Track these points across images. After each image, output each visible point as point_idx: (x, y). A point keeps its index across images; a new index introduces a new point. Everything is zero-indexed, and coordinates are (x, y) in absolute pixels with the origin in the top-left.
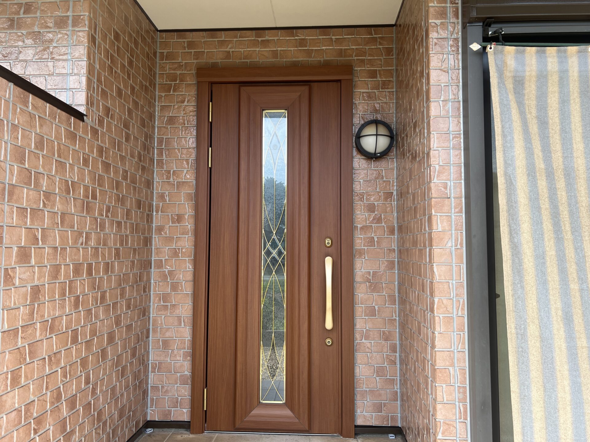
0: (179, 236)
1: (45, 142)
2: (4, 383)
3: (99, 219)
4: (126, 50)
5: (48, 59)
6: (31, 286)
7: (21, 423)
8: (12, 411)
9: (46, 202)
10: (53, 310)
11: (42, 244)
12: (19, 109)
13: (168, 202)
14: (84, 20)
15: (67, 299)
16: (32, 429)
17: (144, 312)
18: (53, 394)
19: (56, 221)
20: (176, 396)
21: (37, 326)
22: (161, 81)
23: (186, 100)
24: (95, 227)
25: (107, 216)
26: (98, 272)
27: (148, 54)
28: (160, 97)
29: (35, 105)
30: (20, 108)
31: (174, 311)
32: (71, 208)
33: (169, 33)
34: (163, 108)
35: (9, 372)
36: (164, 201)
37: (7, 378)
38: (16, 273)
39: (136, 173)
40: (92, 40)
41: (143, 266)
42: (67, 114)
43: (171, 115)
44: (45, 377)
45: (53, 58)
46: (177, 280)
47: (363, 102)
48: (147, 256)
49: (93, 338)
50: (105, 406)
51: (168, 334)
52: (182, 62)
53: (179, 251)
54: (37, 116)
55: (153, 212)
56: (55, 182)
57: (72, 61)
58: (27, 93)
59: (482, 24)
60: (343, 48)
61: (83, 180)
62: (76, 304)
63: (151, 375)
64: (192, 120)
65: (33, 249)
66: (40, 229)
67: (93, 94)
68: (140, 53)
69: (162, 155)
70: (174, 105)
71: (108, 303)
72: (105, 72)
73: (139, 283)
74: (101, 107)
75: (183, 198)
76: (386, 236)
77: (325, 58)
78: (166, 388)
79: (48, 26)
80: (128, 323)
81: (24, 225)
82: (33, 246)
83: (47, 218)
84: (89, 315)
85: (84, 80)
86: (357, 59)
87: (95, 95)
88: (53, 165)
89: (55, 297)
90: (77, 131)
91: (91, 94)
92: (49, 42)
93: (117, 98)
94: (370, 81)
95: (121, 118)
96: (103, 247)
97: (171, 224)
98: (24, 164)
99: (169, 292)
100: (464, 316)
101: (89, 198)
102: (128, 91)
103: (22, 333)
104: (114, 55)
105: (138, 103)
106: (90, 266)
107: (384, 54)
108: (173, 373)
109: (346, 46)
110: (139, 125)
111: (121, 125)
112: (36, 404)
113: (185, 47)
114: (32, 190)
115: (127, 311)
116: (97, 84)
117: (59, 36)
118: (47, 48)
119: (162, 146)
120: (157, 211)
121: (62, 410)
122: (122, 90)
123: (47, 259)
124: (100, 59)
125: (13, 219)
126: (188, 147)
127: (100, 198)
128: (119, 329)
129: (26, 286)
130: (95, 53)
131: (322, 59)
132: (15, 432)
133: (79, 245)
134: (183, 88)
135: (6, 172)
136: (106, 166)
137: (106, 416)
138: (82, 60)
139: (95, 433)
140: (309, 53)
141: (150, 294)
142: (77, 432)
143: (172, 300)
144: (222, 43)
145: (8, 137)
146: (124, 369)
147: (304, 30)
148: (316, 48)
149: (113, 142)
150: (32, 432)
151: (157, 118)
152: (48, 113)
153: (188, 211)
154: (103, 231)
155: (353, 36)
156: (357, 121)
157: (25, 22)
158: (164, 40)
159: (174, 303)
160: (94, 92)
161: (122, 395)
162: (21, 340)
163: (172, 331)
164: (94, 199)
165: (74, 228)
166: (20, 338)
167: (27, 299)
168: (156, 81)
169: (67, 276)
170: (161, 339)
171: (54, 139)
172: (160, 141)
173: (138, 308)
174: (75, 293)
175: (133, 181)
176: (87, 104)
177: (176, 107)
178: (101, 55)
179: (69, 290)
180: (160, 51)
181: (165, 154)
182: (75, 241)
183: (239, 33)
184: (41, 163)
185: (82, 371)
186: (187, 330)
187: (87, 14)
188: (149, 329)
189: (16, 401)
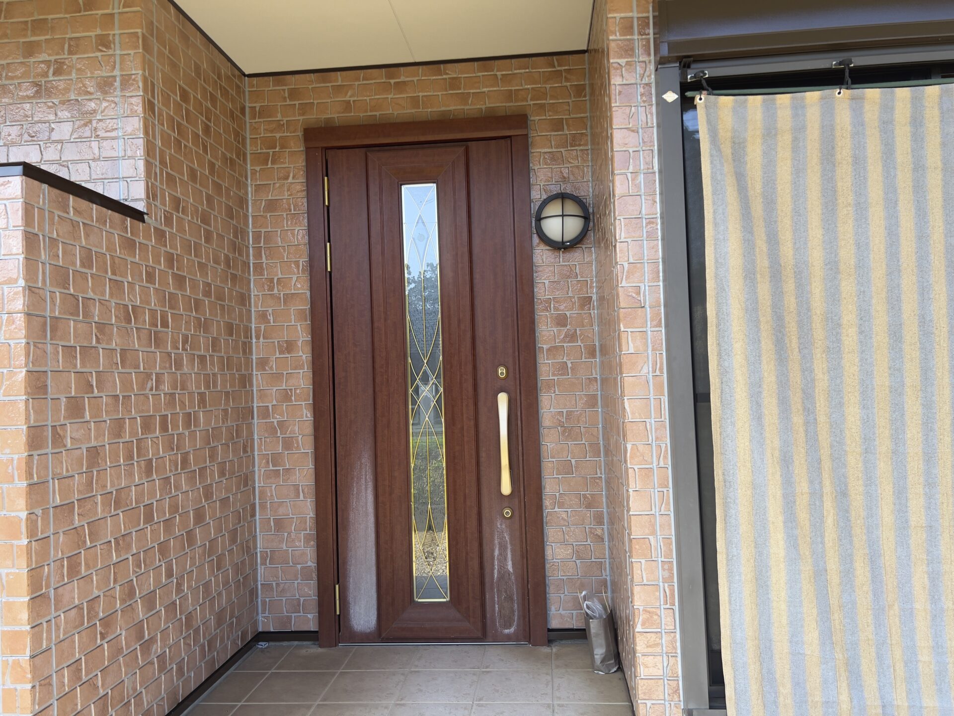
0: (290, 371)
1: (94, 256)
2: (59, 572)
3: (173, 354)
4: (199, 113)
5: (91, 137)
6: (87, 448)
7: (83, 624)
8: (72, 609)
9: (100, 337)
10: (118, 479)
11: (98, 392)
12: (56, 218)
13: (272, 324)
14: (137, 82)
15: (135, 463)
16: (98, 633)
17: (246, 480)
18: (124, 589)
19: (115, 360)
20: (298, 597)
21: (97, 500)
22: (254, 149)
23: (291, 175)
24: (167, 365)
25: (184, 349)
26: (175, 426)
27: (232, 112)
28: (254, 172)
29: (78, 209)
30: (59, 216)
31: (289, 478)
32: (134, 342)
33: (261, 78)
34: (258, 188)
35: (65, 559)
36: (267, 323)
37: (63, 566)
38: (67, 431)
39: (222, 285)
40: (149, 107)
41: (241, 416)
42: (121, 216)
43: (270, 198)
44: (112, 566)
45: (98, 136)
46: (290, 434)
47: (545, 166)
48: (247, 402)
49: (175, 515)
50: (196, 609)
51: (281, 511)
52: (283, 120)
53: (291, 393)
54: (81, 223)
55: (251, 338)
56: (110, 309)
57: (124, 138)
58: (65, 195)
59: (678, 65)
60: (513, 88)
61: (149, 303)
62: (149, 470)
63: (261, 569)
64: (300, 204)
65: (86, 399)
66: (94, 373)
67: (155, 182)
68: (220, 112)
69: (261, 257)
70: (274, 183)
71: (193, 468)
72: (170, 149)
73: (235, 440)
74: (167, 199)
75: (293, 317)
76: (583, 360)
77: (488, 105)
78: (282, 586)
79: (88, 92)
80: (223, 496)
81: (73, 368)
82: (86, 396)
83: (103, 357)
84: (167, 485)
85: (141, 165)
86: (533, 104)
87: (158, 184)
88: (105, 285)
89: (120, 461)
90: (136, 237)
91: (152, 183)
92: (91, 114)
93: (190, 183)
94: (554, 135)
95: (197, 210)
96: (181, 392)
97: (278, 355)
98: (69, 289)
99: (280, 451)
100: (667, 466)
101: (157, 327)
102: (205, 171)
103: (79, 508)
104: (182, 122)
105: (221, 185)
106: (164, 418)
107: (572, 95)
108: (291, 564)
109: (517, 86)
110: (224, 217)
111: (197, 220)
112: (102, 600)
113: (285, 97)
114: (81, 322)
115: (221, 480)
116: (160, 168)
117: (105, 104)
118: (88, 122)
119: (259, 243)
120: (258, 338)
121: (137, 610)
122: (197, 171)
123: (106, 412)
124: (162, 133)
125: (58, 362)
126: (296, 243)
127: (174, 325)
128: (211, 504)
129: (80, 448)
130: (155, 125)
131: (483, 107)
132: (77, 635)
133: (147, 391)
134: (286, 158)
135: (46, 302)
136: (180, 280)
137: (198, 621)
138: (137, 136)
139: (184, 643)
140: (464, 97)
141: (253, 455)
142: (159, 641)
143: (285, 462)
144: (338, 89)
145: (46, 257)
146: (220, 559)
147: (456, 64)
148: (475, 91)
149: (187, 246)
150: (99, 636)
151: (250, 204)
152: (94, 216)
153: (302, 335)
154: (181, 370)
155: (527, 70)
156: (537, 195)
157: (57, 87)
158: (255, 89)
159: (287, 467)
160: (156, 180)
161: (220, 594)
162: (78, 518)
163: (287, 506)
164: (165, 328)
165: (139, 368)
166: (77, 514)
167: (83, 464)
168: (246, 150)
169: (133, 433)
170: (272, 518)
171: (106, 251)
172: (257, 238)
173: (237, 475)
174: (145, 456)
175: (221, 298)
176: (148, 197)
177: (277, 185)
178: (164, 127)
179: (137, 452)
180: (250, 105)
181: (265, 254)
182: (142, 387)
183: (362, 73)
184: (90, 285)
185: (162, 559)
186: (309, 504)
187: (140, 72)
188: (254, 504)
189: (76, 596)
